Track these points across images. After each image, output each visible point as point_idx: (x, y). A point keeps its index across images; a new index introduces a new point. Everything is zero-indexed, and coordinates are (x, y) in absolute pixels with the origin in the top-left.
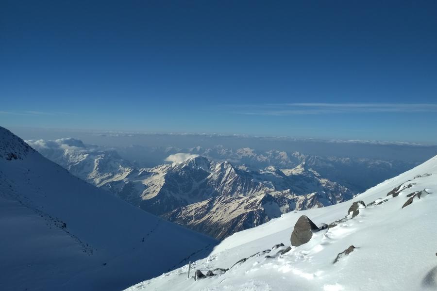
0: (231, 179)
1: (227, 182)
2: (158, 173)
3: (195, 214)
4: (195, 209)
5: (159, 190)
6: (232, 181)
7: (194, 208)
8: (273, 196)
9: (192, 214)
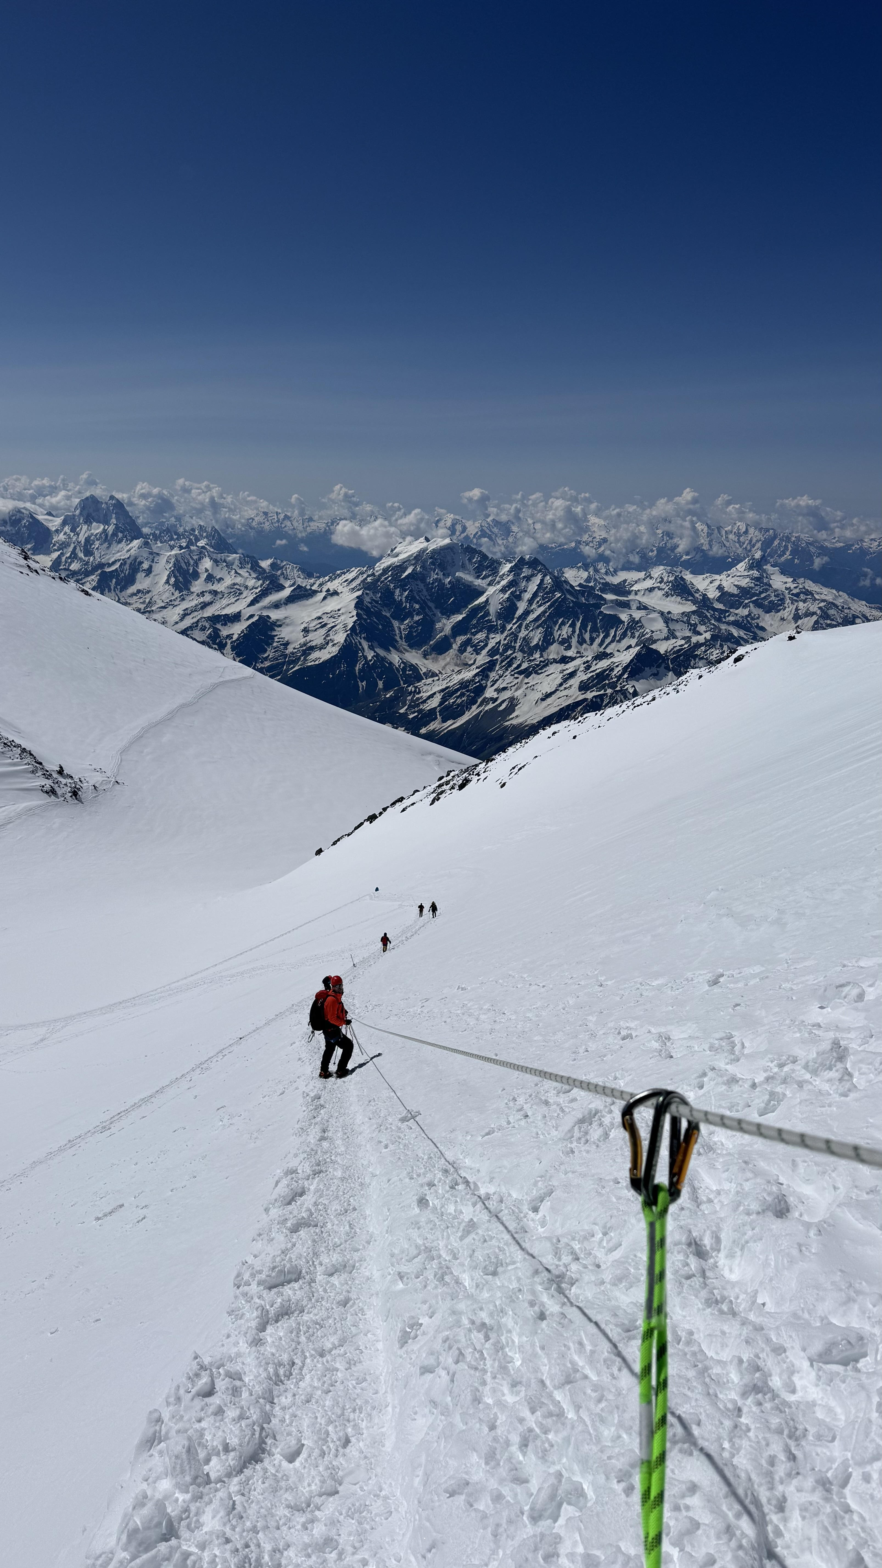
0: (542, 609)
1: (532, 617)
2: (336, 593)
3: (441, 704)
4: (442, 690)
5: (340, 637)
6: (544, 612)
7: (436, 688)
8: (662, 652)
9: (434, 703)
